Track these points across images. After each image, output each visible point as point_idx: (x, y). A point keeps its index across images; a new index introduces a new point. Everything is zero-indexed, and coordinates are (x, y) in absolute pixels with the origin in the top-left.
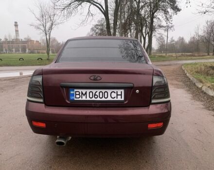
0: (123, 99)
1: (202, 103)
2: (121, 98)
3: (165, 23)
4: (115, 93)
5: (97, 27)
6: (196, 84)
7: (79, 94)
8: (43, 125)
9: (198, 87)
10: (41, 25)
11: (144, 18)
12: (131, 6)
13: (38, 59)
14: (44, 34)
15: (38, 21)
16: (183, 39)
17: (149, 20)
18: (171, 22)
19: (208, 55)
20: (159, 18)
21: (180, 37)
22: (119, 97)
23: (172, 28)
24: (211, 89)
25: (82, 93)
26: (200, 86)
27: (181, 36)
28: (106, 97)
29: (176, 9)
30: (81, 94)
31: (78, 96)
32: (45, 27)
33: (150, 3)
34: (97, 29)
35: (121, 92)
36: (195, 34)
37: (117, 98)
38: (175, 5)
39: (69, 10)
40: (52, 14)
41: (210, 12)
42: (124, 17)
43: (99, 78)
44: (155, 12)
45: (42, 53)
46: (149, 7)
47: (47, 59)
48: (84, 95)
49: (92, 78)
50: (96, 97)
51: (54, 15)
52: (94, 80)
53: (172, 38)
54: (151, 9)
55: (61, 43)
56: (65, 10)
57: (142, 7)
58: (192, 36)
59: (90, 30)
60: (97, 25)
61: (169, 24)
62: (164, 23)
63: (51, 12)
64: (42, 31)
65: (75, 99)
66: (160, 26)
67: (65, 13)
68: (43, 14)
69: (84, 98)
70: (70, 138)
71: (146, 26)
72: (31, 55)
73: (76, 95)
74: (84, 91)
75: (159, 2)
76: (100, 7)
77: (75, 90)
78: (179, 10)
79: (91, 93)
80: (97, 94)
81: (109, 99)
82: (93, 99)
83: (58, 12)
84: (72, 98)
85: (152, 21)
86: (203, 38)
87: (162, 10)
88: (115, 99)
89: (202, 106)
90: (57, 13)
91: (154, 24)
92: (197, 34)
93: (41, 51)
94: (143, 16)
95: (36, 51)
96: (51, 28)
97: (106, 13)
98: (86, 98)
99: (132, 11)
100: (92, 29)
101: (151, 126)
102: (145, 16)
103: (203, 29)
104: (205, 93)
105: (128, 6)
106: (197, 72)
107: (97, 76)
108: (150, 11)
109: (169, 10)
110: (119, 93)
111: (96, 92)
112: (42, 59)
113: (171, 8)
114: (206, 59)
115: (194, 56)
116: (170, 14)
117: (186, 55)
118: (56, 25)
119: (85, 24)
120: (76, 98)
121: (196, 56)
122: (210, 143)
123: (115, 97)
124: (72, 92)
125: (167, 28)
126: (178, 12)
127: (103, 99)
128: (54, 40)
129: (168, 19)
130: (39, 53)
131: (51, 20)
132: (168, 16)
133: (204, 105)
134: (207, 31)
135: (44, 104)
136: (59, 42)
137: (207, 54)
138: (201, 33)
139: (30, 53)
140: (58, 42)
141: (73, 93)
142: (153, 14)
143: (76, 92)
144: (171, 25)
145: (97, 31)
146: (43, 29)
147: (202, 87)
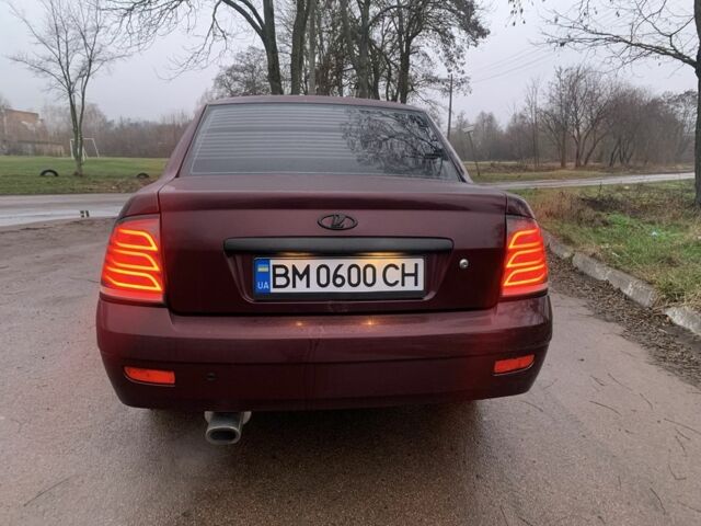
0: (421, 287)
1: (583, 302)
2: (416, 284)
3: (445, 69)
4: (397, 268)
5: (236, 73)
6: (553, 249)
7: (285, 275)
8: (165, 378)
9: (558, 258)
10: (50, 60)
11: (380, 50)
12: (343, 12)
13: (43, 174)
14: (63, 90)
15: (42, 46)
16: (491, 118)
17: (395, 58)
18: (461, 68)
19: (563, 166)
20: (425, 55)
21: (483, 114)
22: (410, 281)
23: (464, 86)
24: (599, 260)
25: (295, 271)
26: (566, 255)
27: (487, 112)
28: (369, 281)
29: (476, 31)
30: (290, 275)
31: (281, 281)
32: (66, 68)
33: (399, 6)
34: (236, 79)
35: (416, 265)
36: (526, 105)
37: (403, 285)
38: (473, 17)
39: (146, 14)
40: (90, 25)
41: (580, 41)
42: (321, 47)
43: (347, 224)
44: (413, 36)
45: (51, 154)
46: (397, 19)
47: (76, 174)
48: (301, 277)
49: (327, 222)
50: (339, 281)
51: (98, 29)
52: (336, 227)
53: (462, 114)
54: (401, 26)
55: (117, 123)
56: (135, 16)
57: (377, 18)
58: (519, 110)
59: (212, 84)
60: (235, 68)
61: (454, 72)
62: (440, 71)
63: (87, 18)
64: (54, 81)
65: (273, 290)
66: (431, 80)
67: (135, 23)
68: (59, 23)
69: (301, 287)
70: (248, 415)
71: (389, 79)
72: (14, 159)
73: (275, 276)
74: (301, 265)
75: (425, 4)
76: (248, 10)
77: (273, 262)
78: (483, 33)
79: (323, 271)
80: (343, 272)
81: (380, 287)
82: (331, 288)
83: (110, 20)
84: (261, 286)
85: (405, 64)
86: (548, 117)
87: (436, 30)
88: (398, 288)
89: (586, 311)
90: (108, 22)
91: (411, 73)
92: (532, 104)
93: (46, 148)
94: (379, 45)
95: (29, 146)
96: (86, 72)
97: (267, 32)
98: (308, 286)
99: (345, 28)
100: (220, 81)
101: (503, 367)
102: (383, 46)
103: (547, 91)
104: (582, 274)
105: (333, 15)
106: (550, 214)
107: (342, 217)
108: (400, 32)
109: (455, 30)
110: (410, 269)
111: (340, 266)
112: (56, 174)
113: (461, 25)
114: (560, 178)
115: (526, 170)
116: (458, 42)
117: (505, 167)
118: (103, 61)
119: (204, 64)
120: (275, 286)
121: (531, 171)
122: (635, 411)
123: (397, 282)
124: (262, 269)
125: (450, 86)
126: (480, 39)
127: (362, 288)
128: (94, 111)
129: (451, 59)
130: (37, 153)
131: (86, 44)
132: (452, 50)
133: (589, 306)
134: (558, 98)
135: (166, 310)
136: (109, 119)
137: (559, 164)
138: (543, 103)
139: (8, 154)
140: (104, 120)
141: (266, 270)
142: (409, 40)
143: (275, 267)
144: (460, 76)
145: (235, 86)
146: (59, 72)
147: (571, 258)
